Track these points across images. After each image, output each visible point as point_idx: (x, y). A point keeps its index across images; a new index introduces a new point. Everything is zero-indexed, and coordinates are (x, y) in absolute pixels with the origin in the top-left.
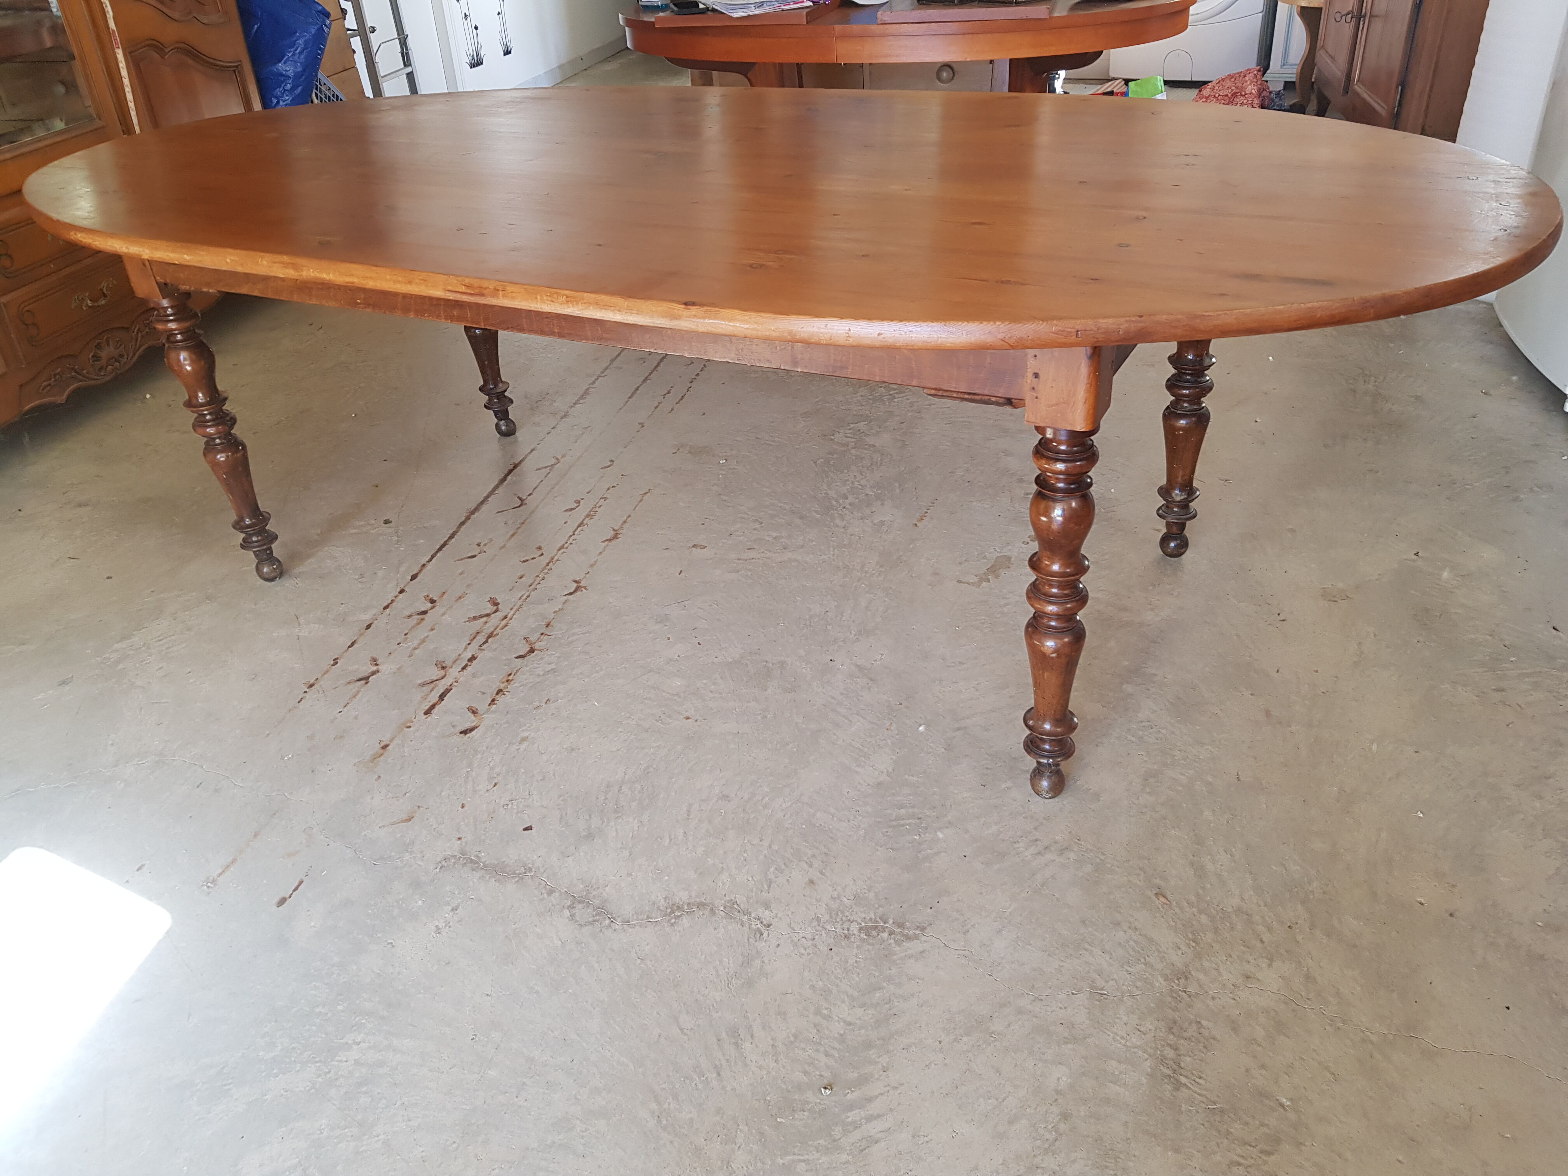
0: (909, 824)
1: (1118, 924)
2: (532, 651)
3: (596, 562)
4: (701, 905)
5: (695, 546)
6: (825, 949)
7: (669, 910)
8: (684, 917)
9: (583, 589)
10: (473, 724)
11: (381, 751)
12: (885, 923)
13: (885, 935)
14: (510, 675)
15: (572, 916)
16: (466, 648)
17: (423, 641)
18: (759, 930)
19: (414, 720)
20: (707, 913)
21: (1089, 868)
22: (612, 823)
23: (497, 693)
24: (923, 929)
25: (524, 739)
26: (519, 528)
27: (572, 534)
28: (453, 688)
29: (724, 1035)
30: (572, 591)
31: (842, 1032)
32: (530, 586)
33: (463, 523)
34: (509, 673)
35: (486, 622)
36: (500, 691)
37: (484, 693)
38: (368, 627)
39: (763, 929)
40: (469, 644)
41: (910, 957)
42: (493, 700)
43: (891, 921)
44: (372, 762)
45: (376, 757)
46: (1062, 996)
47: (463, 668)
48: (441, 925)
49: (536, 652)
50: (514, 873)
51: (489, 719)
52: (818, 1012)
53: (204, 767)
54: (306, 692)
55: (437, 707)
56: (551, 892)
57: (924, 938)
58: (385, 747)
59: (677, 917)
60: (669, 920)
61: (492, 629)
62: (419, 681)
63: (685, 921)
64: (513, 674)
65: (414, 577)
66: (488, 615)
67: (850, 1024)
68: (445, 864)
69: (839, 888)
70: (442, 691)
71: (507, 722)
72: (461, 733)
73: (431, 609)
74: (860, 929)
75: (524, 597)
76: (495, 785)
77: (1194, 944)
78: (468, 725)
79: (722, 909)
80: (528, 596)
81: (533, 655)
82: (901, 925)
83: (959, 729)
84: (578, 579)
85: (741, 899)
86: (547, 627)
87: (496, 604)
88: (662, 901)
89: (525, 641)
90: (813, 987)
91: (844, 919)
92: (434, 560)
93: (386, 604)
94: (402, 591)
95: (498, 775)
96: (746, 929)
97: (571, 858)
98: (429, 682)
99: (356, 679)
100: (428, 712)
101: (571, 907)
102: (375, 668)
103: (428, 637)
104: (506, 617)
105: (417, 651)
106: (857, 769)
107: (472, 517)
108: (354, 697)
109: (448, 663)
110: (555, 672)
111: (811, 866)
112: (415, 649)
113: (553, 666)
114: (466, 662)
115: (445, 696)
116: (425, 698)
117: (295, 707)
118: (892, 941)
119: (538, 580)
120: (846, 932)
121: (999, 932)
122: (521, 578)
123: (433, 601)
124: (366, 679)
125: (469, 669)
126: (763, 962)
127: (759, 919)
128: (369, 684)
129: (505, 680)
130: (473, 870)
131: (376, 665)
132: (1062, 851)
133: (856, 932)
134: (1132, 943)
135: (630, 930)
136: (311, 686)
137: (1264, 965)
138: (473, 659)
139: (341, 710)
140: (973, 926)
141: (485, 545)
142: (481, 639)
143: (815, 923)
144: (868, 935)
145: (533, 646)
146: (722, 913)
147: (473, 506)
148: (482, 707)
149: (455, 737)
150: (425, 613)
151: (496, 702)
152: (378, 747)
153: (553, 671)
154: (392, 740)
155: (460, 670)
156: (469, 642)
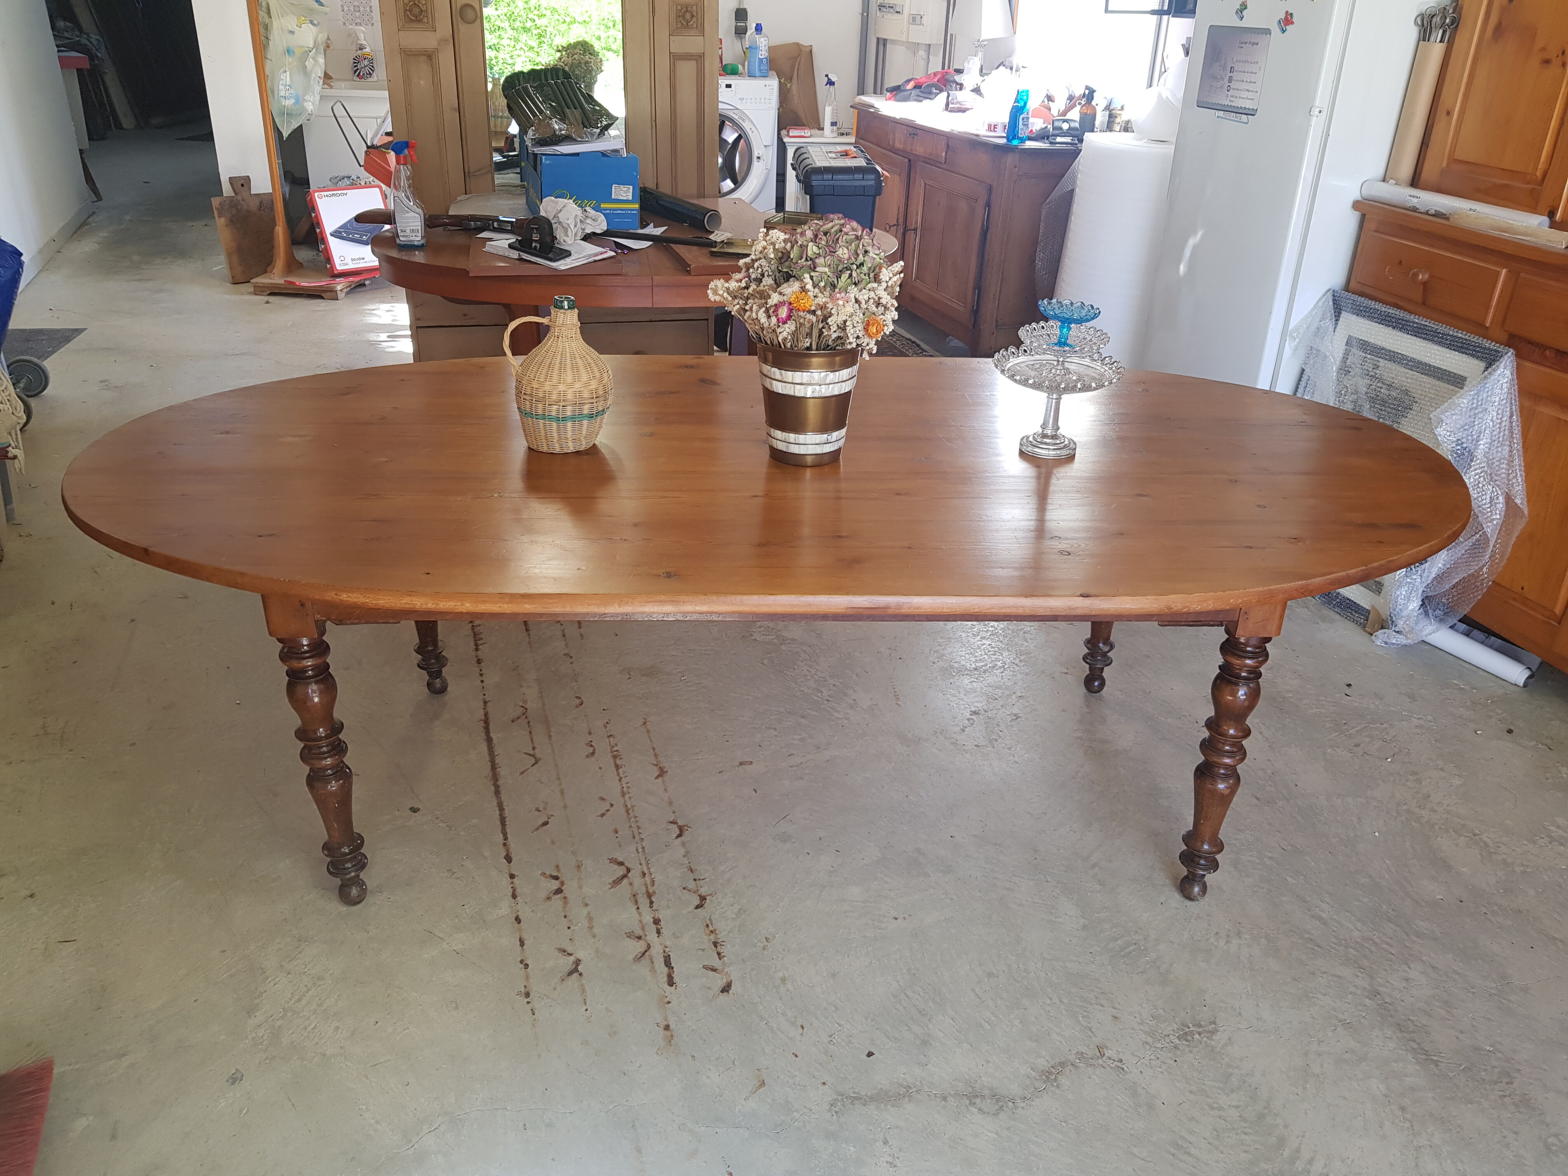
0: (1133, 950)
1: (1313, 974)
2: (703, 898)
3: (669, 798)
4: (1062, 1064)
5: (741, 764)
6: (1172, 1062)
7: (1044, 1077)
8: (1060, 1078)
9: (686, 828)
10: (725, 981)
11: (668, 1033)
12: (1189, 1028)
13: (1197, 1036)
14: (707, 926)
15: (980, 1110)
16: (640, 914)
17: (590, 919)
18: (1118, 1067)
19: (666, 994)
20: (1071, 1067)
21: (1263, 941)
22: (931, 1026)
23: (716, 947)
24: (1214, 1023)
25: (783, 980)
26: (560, 784)
27: (618, 778)
28: (670, 953)
29: (1173, 1151)
30: (678, 832)
31: (1238, 1114)
32: (634, 838)
33: (497, 792)
34: (705, 924)
35: (631, 884)
36: (715, 944)
37: (703, 950)
38: (518, 920)
39: (1119, 1064)
40: (638, 908)
41: (1226, 1045)
42: (719, 954)
43: (1191, 1025)
44: (671, 1045)
45: (670, 1040)
46: (1330, 1034)
47: (658, 932)
48: (890, 1159)
49: (708, 898)
50: (900, 1094)
51: (734, 973)
52: (1212, 1108)
53: (508, 1108)
54: (528, 1003)
55: (674, 975)
56: (945, 1099)
57: (1221, 1029)
58: (667, 1028)
59: (1056, 1079)
60: (1052, 1084)
61: (644, 889)
62: (631, 957)
63: (1062, 1080)
64: (710, 925)
65: (508, 859)
66: (624, 876)
67: (1238, 1107)
68: (837, 1109)
69: (1137, 1015)
70: (662, 960)
71: (752, 969)
72: (722, 992)
73: (562, 886)
74: (1179, 1038)
75: (640, 850)
76: (802, 1027)
77: (1362, 970)
78: (721, 982)
79: (1078, 1061)
80: (643, 848)
81: (708, 901)
82: (1200, 1026)
83: (1093, 866)
84: (671, 820)
85: (1084, 1049)
86: (692, 872)
87: (621, 864)
88: (1032, 1072)
89: (685, 891)
90: (1191, 1092)
91: (1162, 1036)
92: (508, 835)
93: (510, 894)
94: (512, 876)
95: (795, 1018)
96: (1109, 1069)
97: (930, 1066)
98: (640, 955)
99: (566, 975)
100: (671, 982)
101: (973, 1104)
102: (572, 959)
103: (589, 913)
104: (644, 874)
105: (596, 931)
106: (1058, 920)
107: (500, 783)
108: (583, 991)
109: (639, 932)
110: (745, 911)
111: (1102, 1006)
112: (591, 928)
113: (736, 907)
114: (655, 926)
115: (671, 964)
116: (653, 970)
117: (535, 1020)
118: (1205, 1039)
119: (635, 830)
120: (1172, 1044)
121: (1258, 1005)
122: (617, 832)
123: (556, 878)
124: (575, 970)
125: (662, 931)
126: (1144, 1088)
127: (1110, 1059)
128: (584, 974)
129: (708, 932)
130: (864, 1105)
131: (570, 955)
132: (1239, 934)
133: (1178, 1042)
134: (1332, 983)
135: (1033, 1103)
136: (527, 995)
137: (1407, 969)
138: (657, 922)
139: (585, 1008)
140: (1239, 1008)
141: (545, 809)
142: (643, 901)
143: (1148, 1047)
144: (1187, 1041)
145: (699, 893)
146: (1081, 1064)
147: (487, 771)
148: (716, 962)
149: (721, 997)
150: (559, 891)
151: (723, 954)
152: (662, 1032)
153: (740, 912)
154: (666, 1019)
155: (657, 935)
156: (636, 907)
